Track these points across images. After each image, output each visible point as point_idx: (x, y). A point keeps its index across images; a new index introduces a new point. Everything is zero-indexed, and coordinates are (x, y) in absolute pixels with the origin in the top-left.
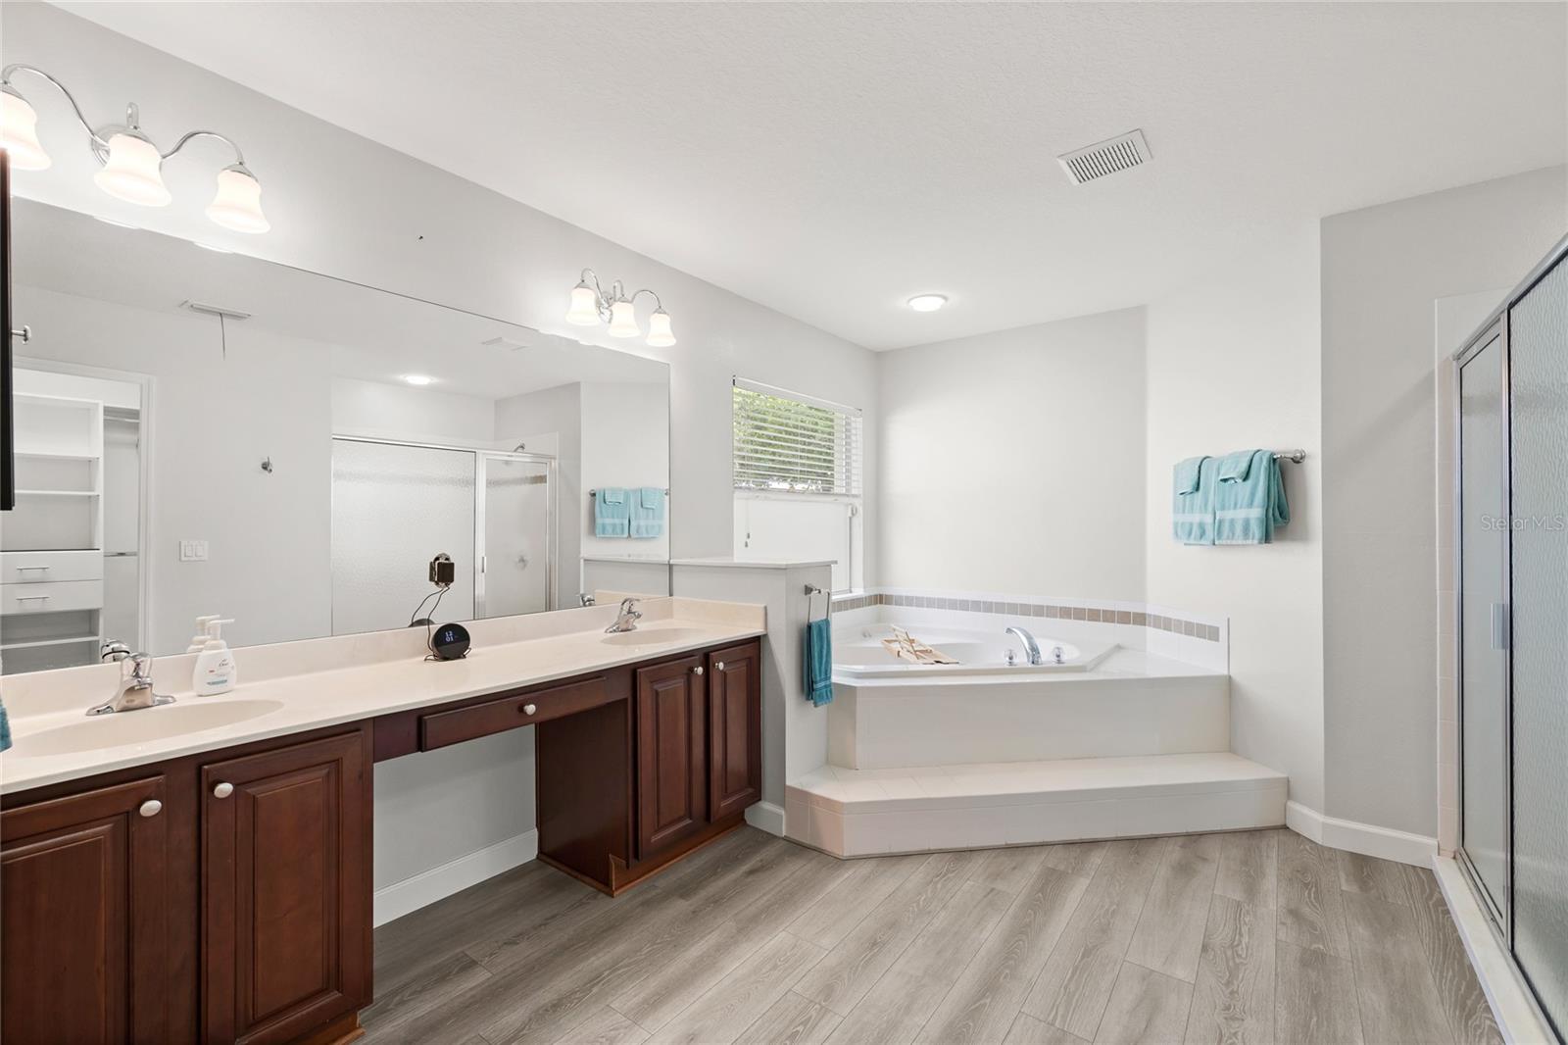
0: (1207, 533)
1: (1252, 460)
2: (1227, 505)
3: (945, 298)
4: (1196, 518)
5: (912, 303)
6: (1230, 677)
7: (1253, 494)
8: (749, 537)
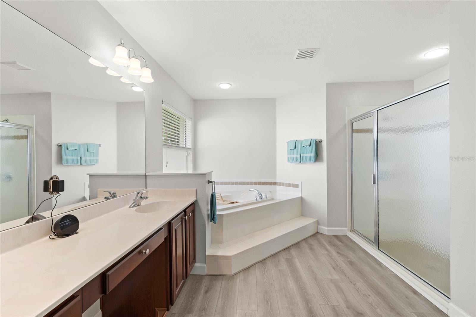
0: (298, 160)
1: (311, 141)
2: (304, 152)
3: (231, 85)
4: (295, 156)
5: (220, 85)
6: (302, 197)
7: (312, 150)
8: (167, 163)
